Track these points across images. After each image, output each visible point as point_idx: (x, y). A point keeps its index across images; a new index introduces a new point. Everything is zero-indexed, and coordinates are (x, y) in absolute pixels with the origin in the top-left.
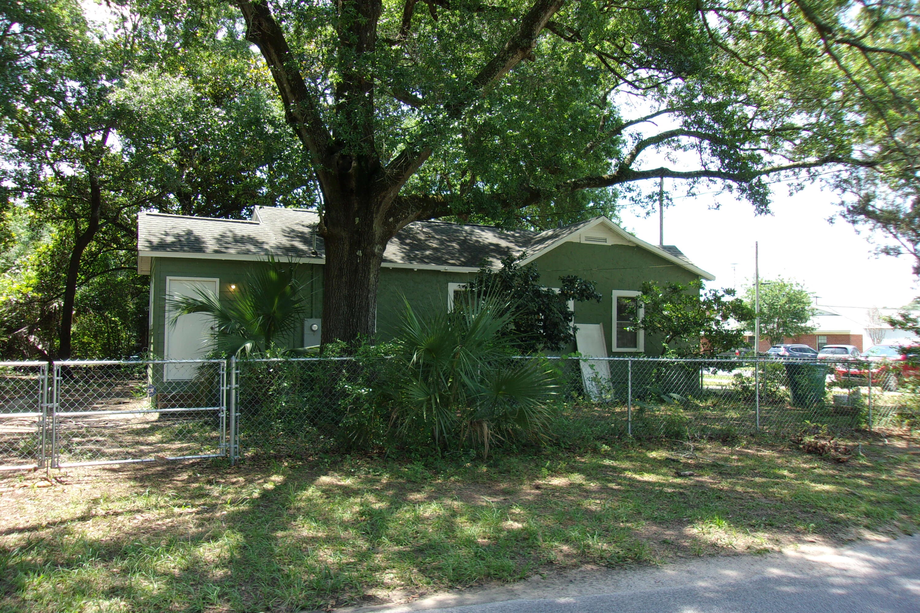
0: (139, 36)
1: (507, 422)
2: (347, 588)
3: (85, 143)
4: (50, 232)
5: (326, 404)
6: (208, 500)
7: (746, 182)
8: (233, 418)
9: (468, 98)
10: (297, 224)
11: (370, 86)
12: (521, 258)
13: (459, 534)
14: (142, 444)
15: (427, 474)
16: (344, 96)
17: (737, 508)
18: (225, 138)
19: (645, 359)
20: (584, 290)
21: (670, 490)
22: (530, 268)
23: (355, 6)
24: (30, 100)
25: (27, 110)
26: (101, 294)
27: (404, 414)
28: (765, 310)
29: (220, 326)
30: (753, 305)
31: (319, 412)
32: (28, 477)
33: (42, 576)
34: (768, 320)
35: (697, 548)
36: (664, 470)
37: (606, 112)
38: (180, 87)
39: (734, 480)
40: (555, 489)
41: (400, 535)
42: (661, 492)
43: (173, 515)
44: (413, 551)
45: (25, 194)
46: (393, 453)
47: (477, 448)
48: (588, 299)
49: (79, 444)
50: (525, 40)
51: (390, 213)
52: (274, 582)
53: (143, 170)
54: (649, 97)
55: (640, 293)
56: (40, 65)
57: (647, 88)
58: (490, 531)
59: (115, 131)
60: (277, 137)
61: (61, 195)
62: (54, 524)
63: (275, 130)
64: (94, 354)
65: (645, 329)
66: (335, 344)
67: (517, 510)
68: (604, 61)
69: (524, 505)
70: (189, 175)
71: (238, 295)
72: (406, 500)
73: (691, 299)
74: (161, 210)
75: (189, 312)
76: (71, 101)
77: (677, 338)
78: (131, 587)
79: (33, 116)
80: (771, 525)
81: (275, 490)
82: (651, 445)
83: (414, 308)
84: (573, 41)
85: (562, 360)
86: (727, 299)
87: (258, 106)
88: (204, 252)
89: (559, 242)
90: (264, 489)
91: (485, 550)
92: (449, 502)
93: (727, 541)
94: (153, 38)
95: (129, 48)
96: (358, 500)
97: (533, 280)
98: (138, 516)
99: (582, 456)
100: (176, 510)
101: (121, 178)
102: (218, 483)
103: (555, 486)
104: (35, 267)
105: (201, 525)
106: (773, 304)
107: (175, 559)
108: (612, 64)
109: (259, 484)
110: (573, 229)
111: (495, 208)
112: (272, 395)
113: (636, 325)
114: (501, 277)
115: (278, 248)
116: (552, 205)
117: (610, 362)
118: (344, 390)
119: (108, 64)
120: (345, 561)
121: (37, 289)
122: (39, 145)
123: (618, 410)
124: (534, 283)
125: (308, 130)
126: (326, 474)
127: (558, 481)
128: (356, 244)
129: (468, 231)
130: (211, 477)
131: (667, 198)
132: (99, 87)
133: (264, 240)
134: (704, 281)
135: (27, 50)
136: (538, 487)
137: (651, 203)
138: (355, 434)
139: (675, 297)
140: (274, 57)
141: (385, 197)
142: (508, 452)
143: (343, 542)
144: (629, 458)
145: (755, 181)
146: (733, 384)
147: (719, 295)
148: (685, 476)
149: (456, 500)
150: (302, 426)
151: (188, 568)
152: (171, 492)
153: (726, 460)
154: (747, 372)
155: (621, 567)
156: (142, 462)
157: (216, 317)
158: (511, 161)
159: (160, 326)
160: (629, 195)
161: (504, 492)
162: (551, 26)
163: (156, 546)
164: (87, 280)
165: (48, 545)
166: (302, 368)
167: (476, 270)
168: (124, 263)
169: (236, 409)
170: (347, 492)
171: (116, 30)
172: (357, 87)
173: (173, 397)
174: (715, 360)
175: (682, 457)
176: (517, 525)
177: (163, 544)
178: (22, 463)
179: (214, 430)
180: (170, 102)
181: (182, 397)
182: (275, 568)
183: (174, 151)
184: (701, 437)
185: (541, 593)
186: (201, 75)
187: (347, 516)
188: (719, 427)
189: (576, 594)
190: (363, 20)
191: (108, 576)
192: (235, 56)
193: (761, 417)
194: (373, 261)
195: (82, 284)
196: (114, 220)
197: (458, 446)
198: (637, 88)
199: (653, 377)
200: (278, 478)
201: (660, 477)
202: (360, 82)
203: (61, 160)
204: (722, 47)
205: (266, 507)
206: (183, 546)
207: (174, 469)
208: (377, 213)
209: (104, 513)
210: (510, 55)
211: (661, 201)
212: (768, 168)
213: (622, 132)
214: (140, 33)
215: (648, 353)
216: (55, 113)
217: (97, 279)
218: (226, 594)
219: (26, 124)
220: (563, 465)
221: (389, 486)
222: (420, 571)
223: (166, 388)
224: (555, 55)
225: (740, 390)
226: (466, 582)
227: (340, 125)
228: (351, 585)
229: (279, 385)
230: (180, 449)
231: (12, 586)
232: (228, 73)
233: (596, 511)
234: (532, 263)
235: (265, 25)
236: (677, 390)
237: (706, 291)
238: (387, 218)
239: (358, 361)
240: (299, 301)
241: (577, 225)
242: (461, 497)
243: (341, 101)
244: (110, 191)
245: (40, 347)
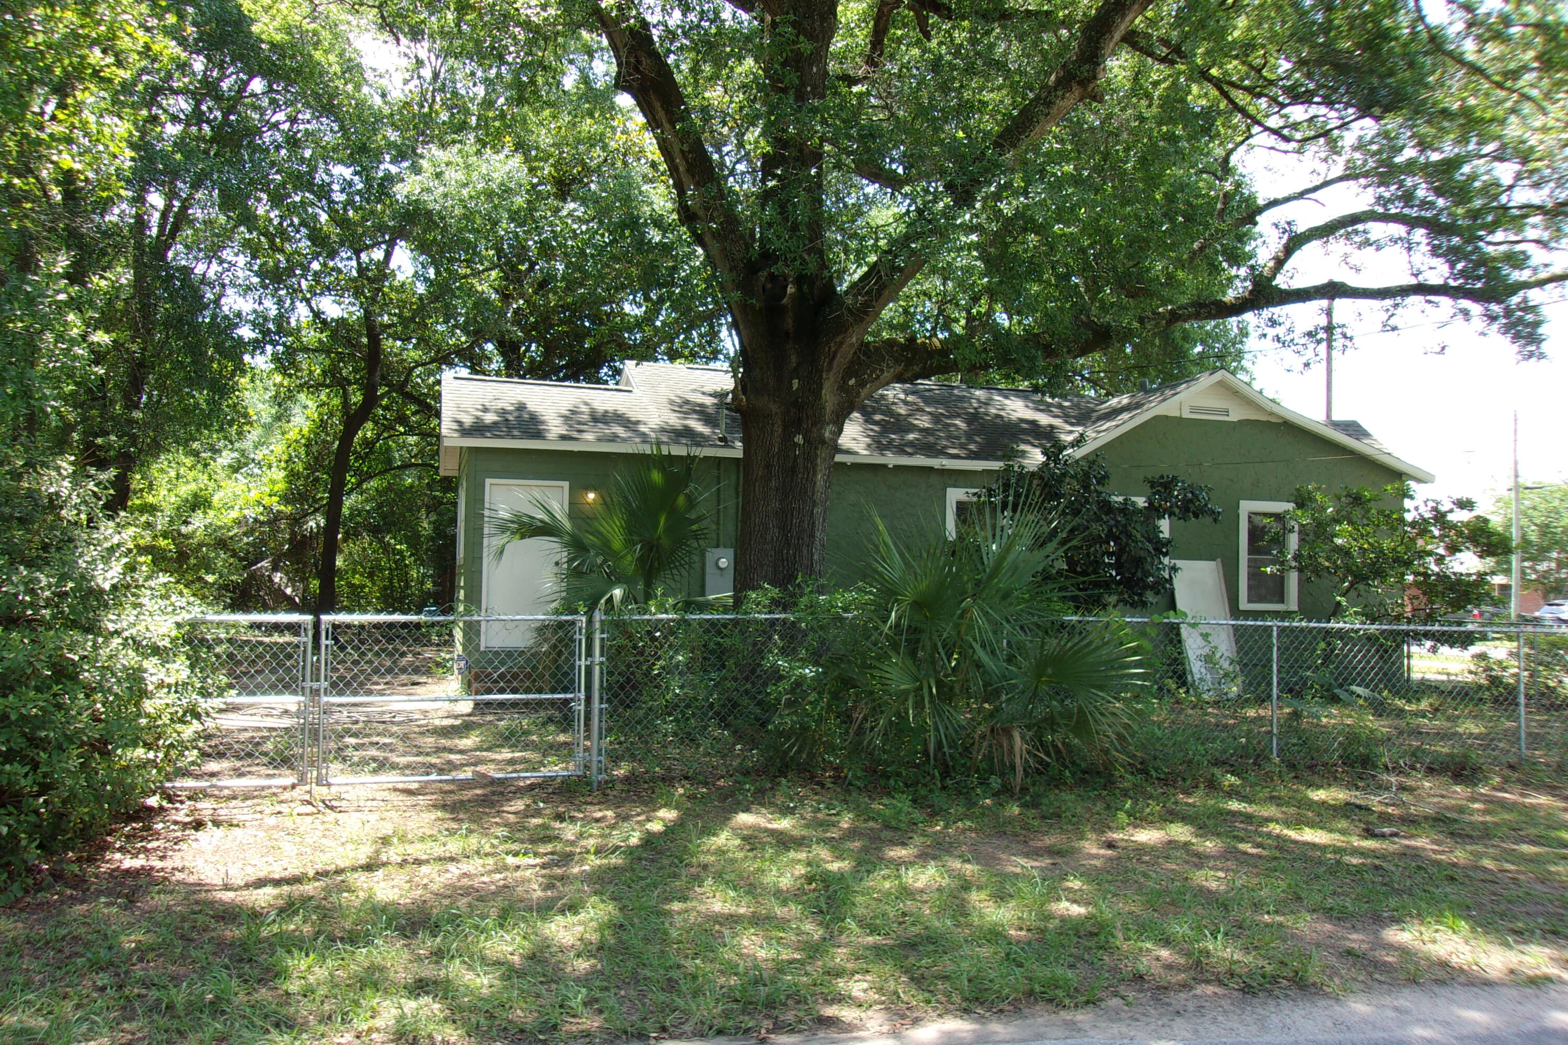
0: (442, 89)
1: (1054, 731)
2: (790, 1002)
3: (359, 264)
4: (305, 407)
5: (747, 692)
6: (559, 847)
7: (1499, 302)
8: (596, 712)
9: (987, 170)
10: (694, 391)
11: (817, 157)
12: (1078, 443)
13: (976, 921)
14: (451, 751)
15: (917, 815)
16: (774, 176)
17: (1485, 900)
18: (583, 252)
19: (1304, 624)
20: (1191, 501)
21: (1355, 861)
22: (1094, 462)
23: (794, 24)
24: (277, 199)
25: (272, 215)
26: (380, 506)
27: (877, 710)
28: (1533, 537)
29: (570, 561)
30: (1508, 527)
31: (735, 705)
32: (283, 798)
33: (312, 956)
34: (1541, 553)
35: (1412, 968)
36: (1343, 824)
37: (1228, 186)
38: (507, 168)
39: (1479, 848)
40: (1141, 849)
41: (876, 917)
42: (1338, 862)
43: (506, 868)
44: (899, 946)
45: (269, 348)
46: (859, 778)
47: (1002, 775)
48: (1196, 516)
49: (356, 748)
50: (1087, 67)
51: (850, 371)
52: (671, 985)
53: (447, 306)
54: (1309, 154)
55: (1290, 506)
56: (293, 142)
57: (1305, 140)
58: (1030, 918)
59: (403, 243)
60: (665, 249)
61: (321, 349)
62: (325, 874)
63: (664, 236)
64: (369, 603)
65: (1300, 570)
66: (760, 592)
67: (1075, 884)
68: (1225, 95)
69: (1089, 875)
70: (517, 312)
71: (599, 508)
72: (881, 859)
73: (1388, 516)
74: (474, 371)
75: (523, 537)
76: (339, 197)
77: (1361, 587)
78: (448, 981)
79: (281, 224)
80: (1554, 933)
81: (665, 833)
82: (1316, 778)
83: (891, 529)
84: (1172, 63)
85: (1153, 624)
86: (1459, 516)
87: (629, 196)
88: (544, 438)
89: (1142, 417)
90: (648, 832)
91: (1023, 949)
92: (957, 864)
93: (1469, 957)
94: (463, 92)
95: (426, 110)
96: (803, 856)
97: (1098, 483)
98: (452, 867)
99: (1187, 793)
100: (511, 860)
101: (412, 319)
102: (573, 819)
103: (1141, 844)
104: (283, 464)
105: (549, 886)
106: (1547, 526)
107: (513, 939)
108: (1241, 98)
109: (638, 822)
110: (1168, 392)
111: (1032, 359)
112: (659, 675)
113: (1282, 563)
114: (1041, 478)
115: (663, 430)
116: (1128, 350)
117: (1236, 628)
118: (776, 669)
119: (393, 136)
120: (785, 957)
121: (286, 499)
122: (290, 271)
123: (1251, 713)
124: (1099, 488)
125: (715, 235)
126: (747, 810)
127: (1146, 836)
128: (793, 424)
129: (983, 399)
130: (561, 809)
131: (1345, 336)
132: (381, 174)
133: (640, 417)
134: (1412, 484)
135: (273, 120)
136: (1110, 845)
137: (1311, 346)
138: (793, 745)
139: (1357, 513)
140: (661, 115)
141: (841, 343)
142: (1057, 783)
143: (782, 924)
144: (1274, 800)
145: (1515, 300)
146: (1470, 672)
147: (1443, 508)
148: (1383, 836)
149: (968, 861)
150: (705, 728)
151: (534, 955)
152: (501, 832)
153: (1461, 810)
154: (1499, 650)
155: (1270, 992)
156: (453, 781)
157: (566, 545)
158: (1058, 277)
159: (475, 558)
160: (1271, 332)
161: (1051, 852)
162: (1132, 40)
163: (483, 917)
164: (359, 484)
165: (317, 907)
166: (707, 631)
167: (996, 465)
168: (415, 456)
169: (601, 698)
170: (784, 842)
171: (406, 82)
172: (796, 159)
173: (502, 676)
174: (1437, 627)
175: (1375, 802)
176: (1077, 910)
177: (494, 913)
178: (273, 776)
179: (564, 731)
180: (490, 195)
181: (515, 676)
182: (670, 963)
183: (494, 274)
184: (1413, 768)
185: (1124, 1029)
186: (537, 148)
187: (785, 882)
188: (1445, 750)
189: (1188, 1035)
190: (806, 46)
191: (411, 961)
192: (591, 115)
193: (1529, 734)
194: (822, 453)
195: (352, 490)
196: (401, 388)
197: (969, 769)
198: (1287, 139)
199: (1319, 657)
200: (669, 814)
201: (1336, 836)
202: (801, 151)
203: (322, 294)
204: (1453, 58)
205: (653, 861)
206: (526, 920)
207: (502, 793)
208: (829, 370)
209: (399, 859)
210: (1060, 93)
211: (1330, 341)
212: (1543, 275)
213: (1258, 218)
214: (444, 85)
215: (1307, 611)
216: (315, 217)
217: (374, 483)
218: (597, 1000)
219: (271, 239)
220: (1154, 807)
221: (852, 834)
222: (912, 979)
223: (490, 662)
224: (1138, 87)
225: (1484, 682)
226: (992, 1002)
227: (770, 225)
228: (797, 998)
229: (672, 658)
230: (511, 762)
231: (268, 970)
232: (579, 142)
233: (1217, 892)
234: (1096, 453)
235: (646, 62)
236: (1363, 680)
237: (1419, 501)
238: (845, 380)
239: (799, 620)
240: (699, 519)
241: (1173, 387)
242: (977, 857)
243: (770, 184)
244: (395, 340)
245: (289, 591)
